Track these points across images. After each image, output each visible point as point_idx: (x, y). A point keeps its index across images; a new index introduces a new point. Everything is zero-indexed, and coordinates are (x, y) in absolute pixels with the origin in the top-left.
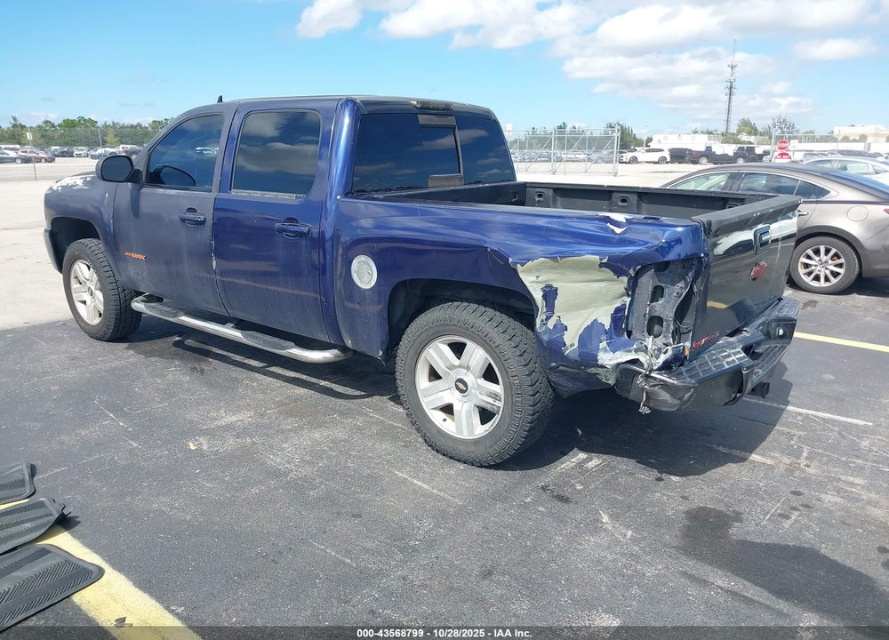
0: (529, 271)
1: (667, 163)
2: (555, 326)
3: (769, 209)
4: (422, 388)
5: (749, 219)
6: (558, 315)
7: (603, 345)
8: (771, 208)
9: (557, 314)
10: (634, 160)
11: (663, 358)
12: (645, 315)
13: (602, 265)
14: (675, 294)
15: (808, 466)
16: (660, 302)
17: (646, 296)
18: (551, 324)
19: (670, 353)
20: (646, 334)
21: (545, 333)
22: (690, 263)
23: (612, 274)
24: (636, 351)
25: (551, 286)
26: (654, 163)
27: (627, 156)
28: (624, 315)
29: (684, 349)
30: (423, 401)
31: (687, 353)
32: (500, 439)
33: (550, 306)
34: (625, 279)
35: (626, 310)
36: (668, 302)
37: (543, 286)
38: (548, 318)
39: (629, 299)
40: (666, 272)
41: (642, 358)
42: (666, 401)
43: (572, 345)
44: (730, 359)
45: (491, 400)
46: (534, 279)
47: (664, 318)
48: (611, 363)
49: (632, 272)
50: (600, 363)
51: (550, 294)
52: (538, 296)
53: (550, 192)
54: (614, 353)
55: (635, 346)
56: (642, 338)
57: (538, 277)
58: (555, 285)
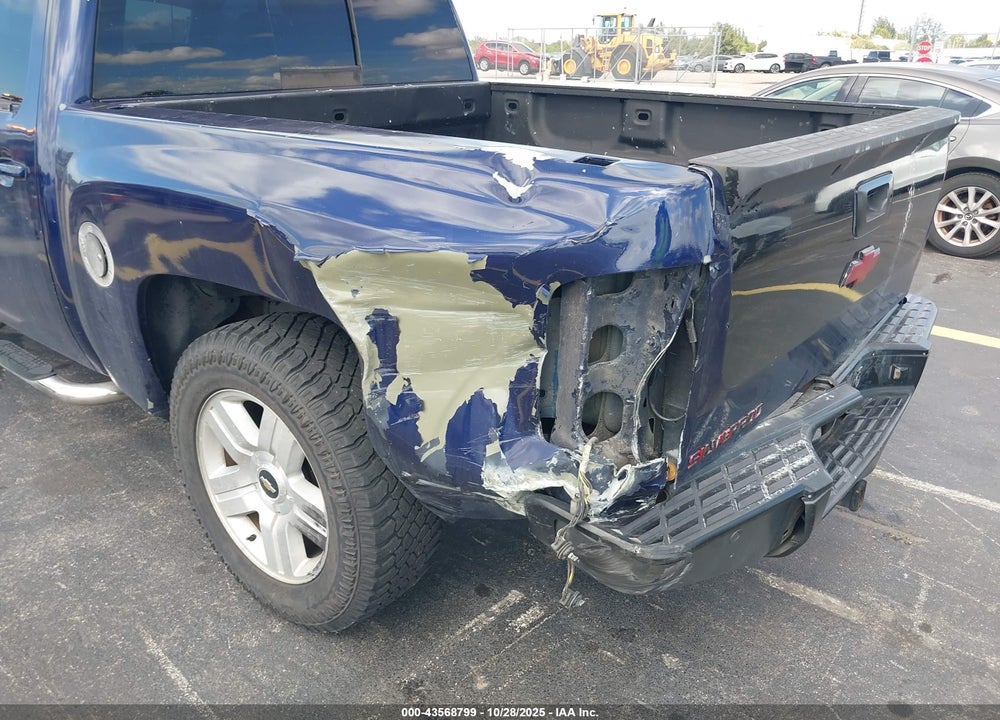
0: (335, 278)
1: (781, 72)
2: (401, 398)
3: (895, 135)
4: (211, 477)
5: (847, 160)
6: (406, 375)
7: (493, 448)
8: (898, 134)
9: (403, 374)
10: (741, 68)
11: (615, 489)
12: (575, 394)
13: (477, 276)
14: (646, 346)
15: (926, 628)
16: (613, 363)
17: (577, 351)
18: (392, 394)
19: (630, 479)
20: (579, 432)
21: (380, 412)
22: (681, 275)
23: (500, 296)
24: (558, 470)
25: (384, 314)
26: (765, 72)
27: (732, 63)
28: (534, 388)
29: (665, 468)
30: (216, 501)
31: (673, 474)
32: (327, 598)
33: (388, 357)
34: (528, 310)
35: (538, 379)
36: (631, 362)
37: (368, 311)
38: (387, 381)
39: (543, 354)
40: (626, 294)
41: (571, 486)
42: (622, 578)
43: (435, 442)
44: (777, 475)
45: (311, 523)
46: (348, 295)
47: (624, 395)
48: (508, 489)
49: (543, 295)
50: (486, 485)
51: (385, 330)
52: (359, 333)
53: (529, 101)
54: (513, 469)
55: (554, 461)
56: (571, 442)
57: (355, 292)
58: (394, 311)
